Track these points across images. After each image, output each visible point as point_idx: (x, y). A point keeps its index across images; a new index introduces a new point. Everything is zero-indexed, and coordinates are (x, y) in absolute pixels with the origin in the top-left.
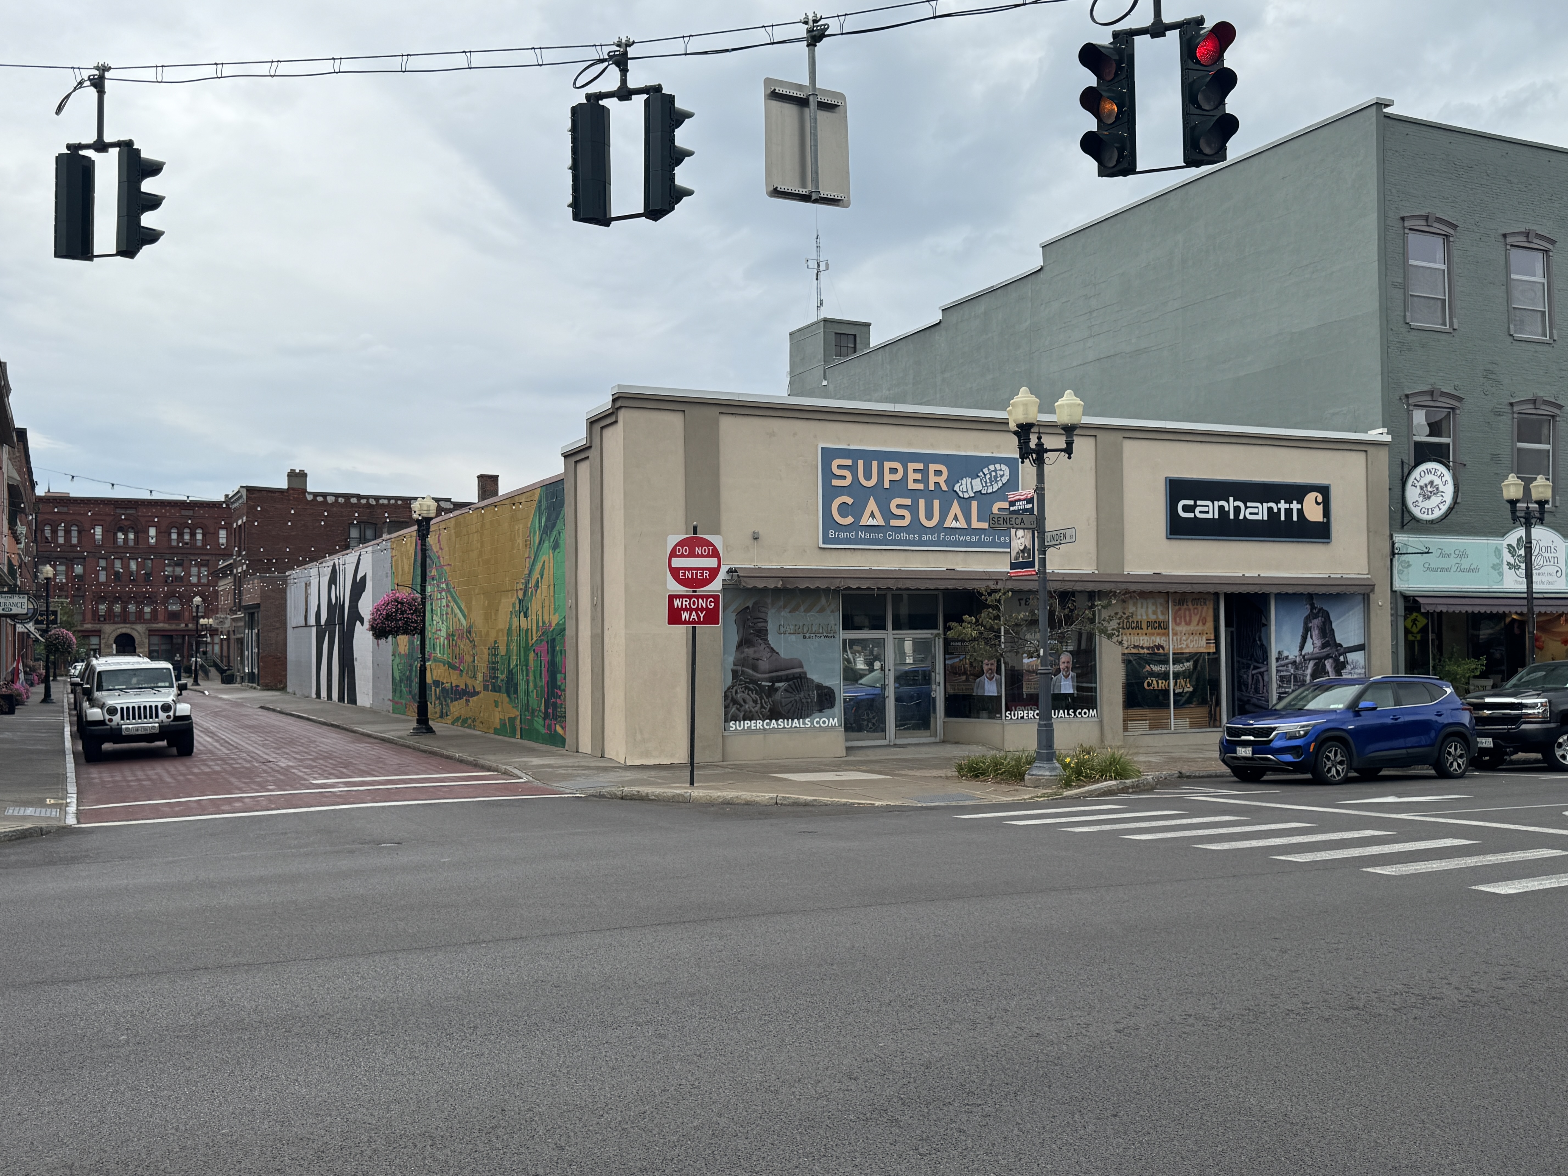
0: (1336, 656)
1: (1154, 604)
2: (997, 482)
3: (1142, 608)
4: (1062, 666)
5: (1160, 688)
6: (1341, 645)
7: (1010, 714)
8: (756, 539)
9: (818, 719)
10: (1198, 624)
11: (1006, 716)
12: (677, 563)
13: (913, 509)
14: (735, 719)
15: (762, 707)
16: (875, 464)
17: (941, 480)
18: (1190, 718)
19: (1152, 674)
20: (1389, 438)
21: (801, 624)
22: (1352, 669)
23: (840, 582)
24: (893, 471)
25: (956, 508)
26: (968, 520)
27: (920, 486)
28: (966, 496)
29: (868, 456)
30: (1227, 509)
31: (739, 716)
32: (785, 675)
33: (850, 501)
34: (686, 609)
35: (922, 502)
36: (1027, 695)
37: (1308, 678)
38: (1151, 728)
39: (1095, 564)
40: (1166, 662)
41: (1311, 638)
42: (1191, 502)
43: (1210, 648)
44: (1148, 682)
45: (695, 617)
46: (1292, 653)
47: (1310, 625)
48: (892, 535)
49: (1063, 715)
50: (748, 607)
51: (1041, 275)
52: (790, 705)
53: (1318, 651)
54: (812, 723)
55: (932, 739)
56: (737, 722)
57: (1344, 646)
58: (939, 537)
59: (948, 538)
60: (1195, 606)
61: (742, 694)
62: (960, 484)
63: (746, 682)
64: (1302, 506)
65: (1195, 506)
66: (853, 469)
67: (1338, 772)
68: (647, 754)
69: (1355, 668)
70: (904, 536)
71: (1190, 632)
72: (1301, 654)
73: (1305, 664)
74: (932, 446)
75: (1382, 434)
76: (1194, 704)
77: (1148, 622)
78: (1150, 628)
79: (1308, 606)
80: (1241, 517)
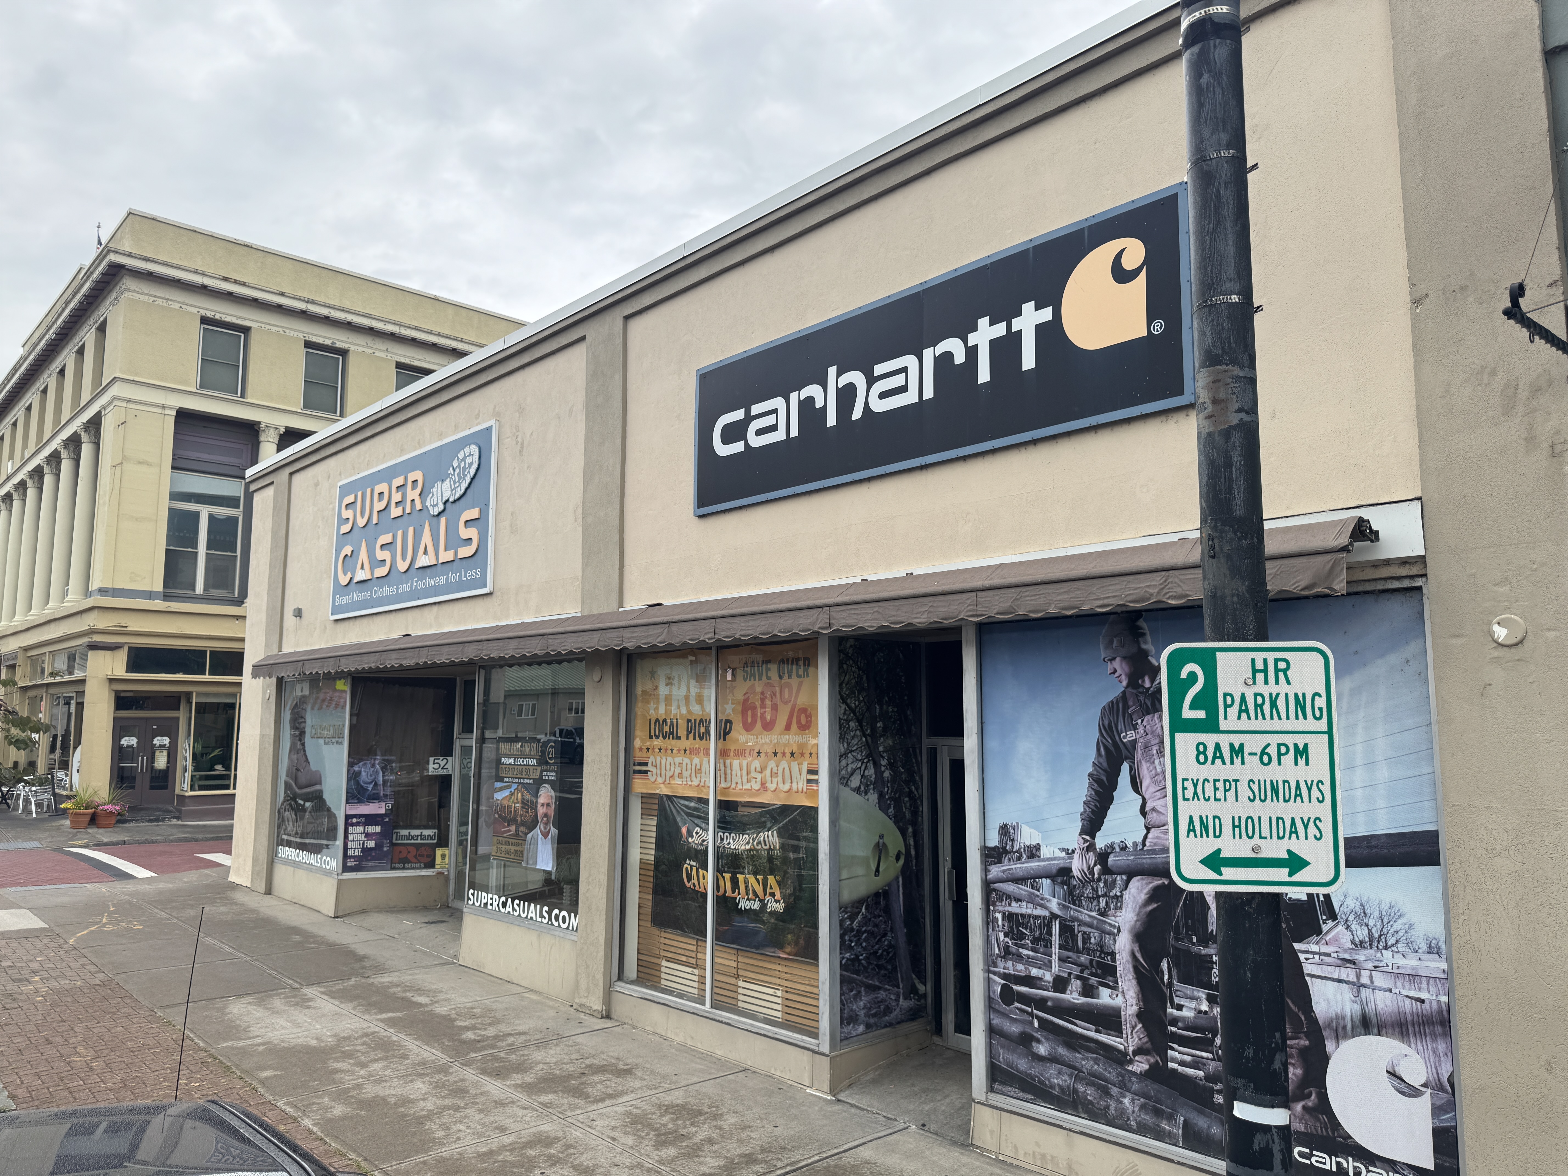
2: (465, 477)
4: (542, 812)
5: (701, 889)
7: (473, 895)
8: (299, 617)
9: (325, 858)
10: (788, 727)
11: (468, 898)
13: (393, 547)
14: (282, 843)
16: (368, 493)
17: (417, 494)
19: (691, 851)
21: (323, 725)
22: (1360, 945)
24: (381, 496)
25: (426, 535)
26: (437, 551)
27: (400, 511)
28: (436, 511)
29: (365, 484)
30: (819, 404)
31: (284, 840)
32: (311, 792)
33: (349, 551)
35: (400, 535)
41: (1136, 785)
42: (739, 415)
44: (687, 870)
48: (377, 592)
50: (297, 702)
54: (322, 862)
56: (283, 848)
58: (412, 585)
59: (420, 585)
60: (786, 679)
61: (289, 813)
62: (432, 495)
63: (290, 798)
64: (1057, 313)
65: (749, 419)
66: (353, 506)
69: (1375, 942)
70: (385, 590)
72: (1091, 847)
73: (1110, 886)
74: (420, 445)
76: (788, 949)
77: (689, 721)
78: (691, 736)
79: (1117, 664)
80: (857, 414)
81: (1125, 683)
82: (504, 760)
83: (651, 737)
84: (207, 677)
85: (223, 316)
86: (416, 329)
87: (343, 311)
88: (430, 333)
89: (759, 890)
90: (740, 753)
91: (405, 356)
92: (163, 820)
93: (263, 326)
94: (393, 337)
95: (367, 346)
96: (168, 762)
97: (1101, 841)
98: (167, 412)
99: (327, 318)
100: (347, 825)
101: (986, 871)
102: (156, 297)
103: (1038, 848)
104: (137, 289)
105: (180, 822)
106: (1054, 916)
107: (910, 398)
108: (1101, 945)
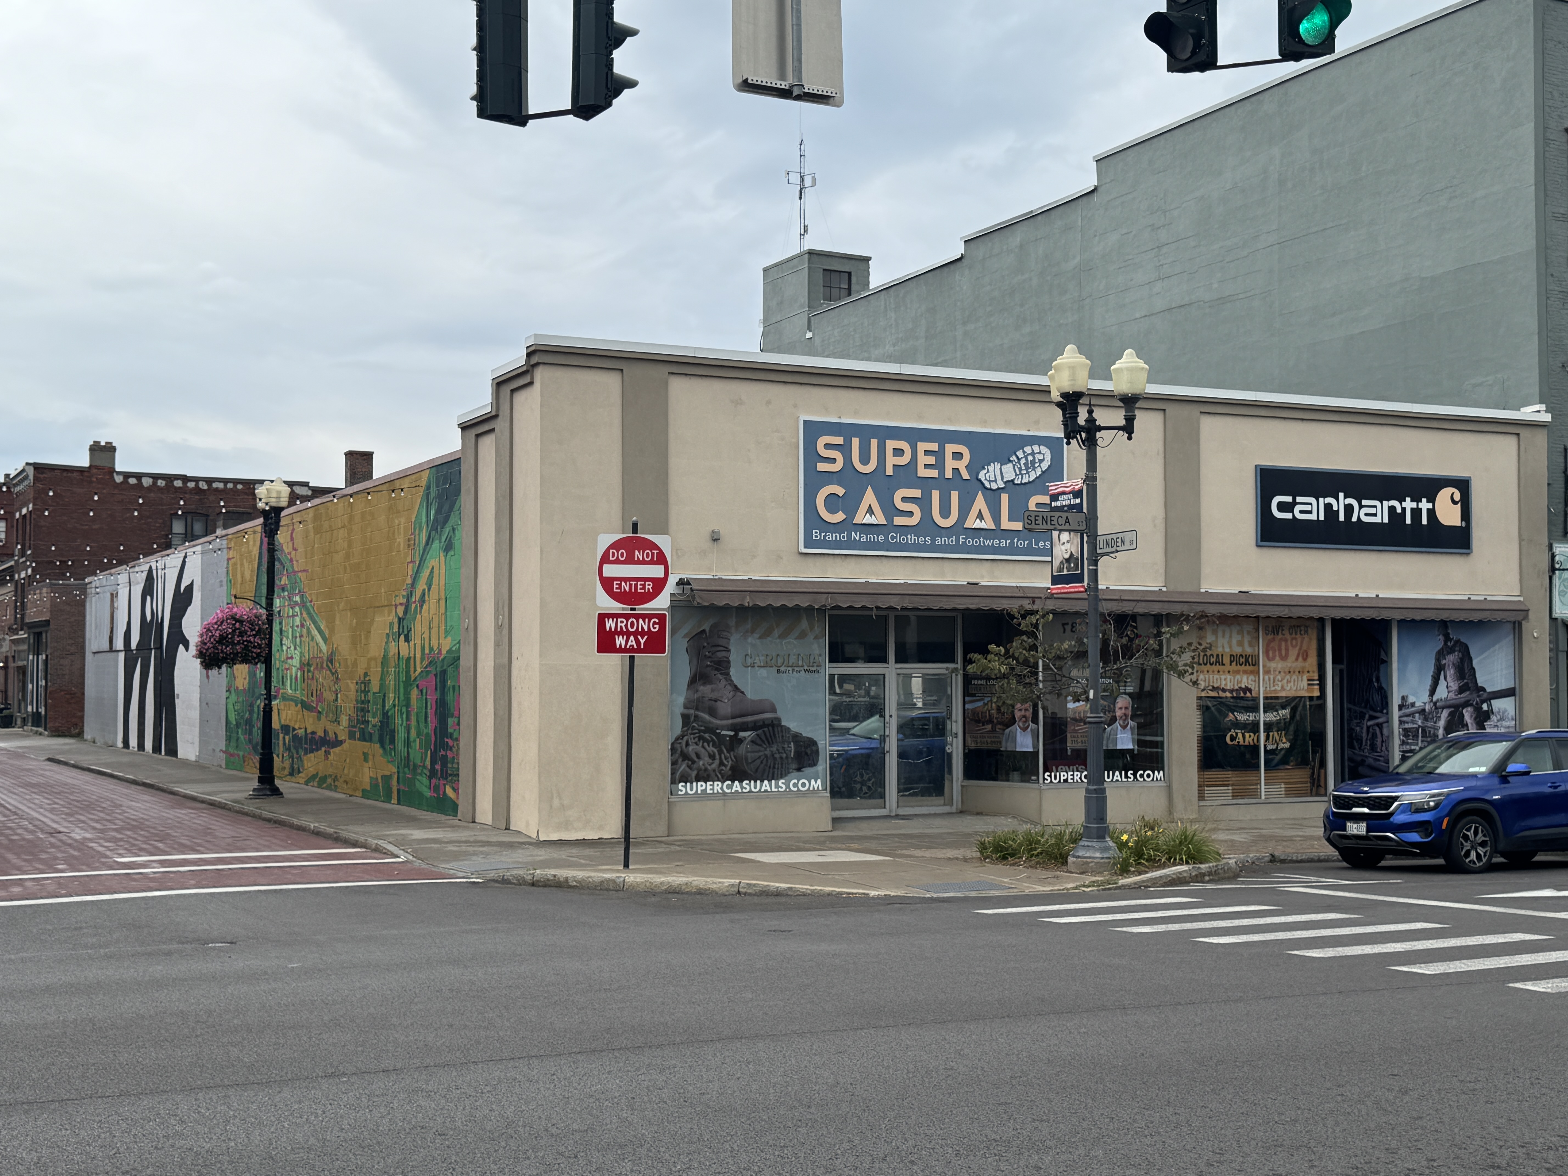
0: (1477, 703)
1: (1241, 632)
2: (1034, 469)
3: (1223, 636)
4: (1118, 713)
5: (1247, 743)
6: (1483, 689)
7: (1050, 776)
8: (715, 540)
9: (795, 781)
10: (1297, 659)
11: (1044, 779)
12: (610, 571)
13: (924, 503)
14: (685, 779)
15: (721, 763)
16: (874, 443)
17: (962, 465)
18: (1286, 783)
19: (1237, 725)
20: (1547, 418)
21: (774, 654)
22: (1498, 721)
23: (827, 598)
24: (898, 452)
25: (980, 503)
26: (997, 519)
27: (934, 473)
28: (994, 486)
29: (866, 432)
30: (1335, 508)
31: (690, 775)
32: (751, 722)
33: (840, 491)
34: (621, 633)
35: (936, 495)
36: (1072, 750)
37: (1441, 732)
38: (1234, 797)
39: (1162, 579)
40: (1255, 709)
41: (1445, 679)
42: (1289, 499)
43: (1313, 690)
44: (1232, 735)
45: (634, 643)
46: (1420, 699)
47: (1444, 662)
48: (896, 538)
49: (1119, 778)
50: (704, 631)
51: (1095, 197)
52: (759, 761)
53: (1454, 697)
54: (788, 786)
55: (947, 809)
56: (688, 784)
57: (1488, 690)
58: (957, 540)
59: (970, 542)
60: (1294, 635)
61: (696, 747)
62: (985, 471)
63: (700, 731)
64: (1434, 506)
65: (1295, 503)
66: (845, 449)
67: (1478, 856)
68: (566, 825)
69: (1501, 719)
70: (911, 538)
71: (1287, 670)
73: (1437, 713)
74: (950, 421)
75: (1539, 411)
77: (1232, 655)
78: (1234, 664)
79: (1441, 637)
80: (1354, 519)
81: (1443, 644)
89: (1278, 739)
90: (1268, 672)
101: (1398, 714)
103: (1414, 703)
106: (1419, 726)
107: (1378, 520)
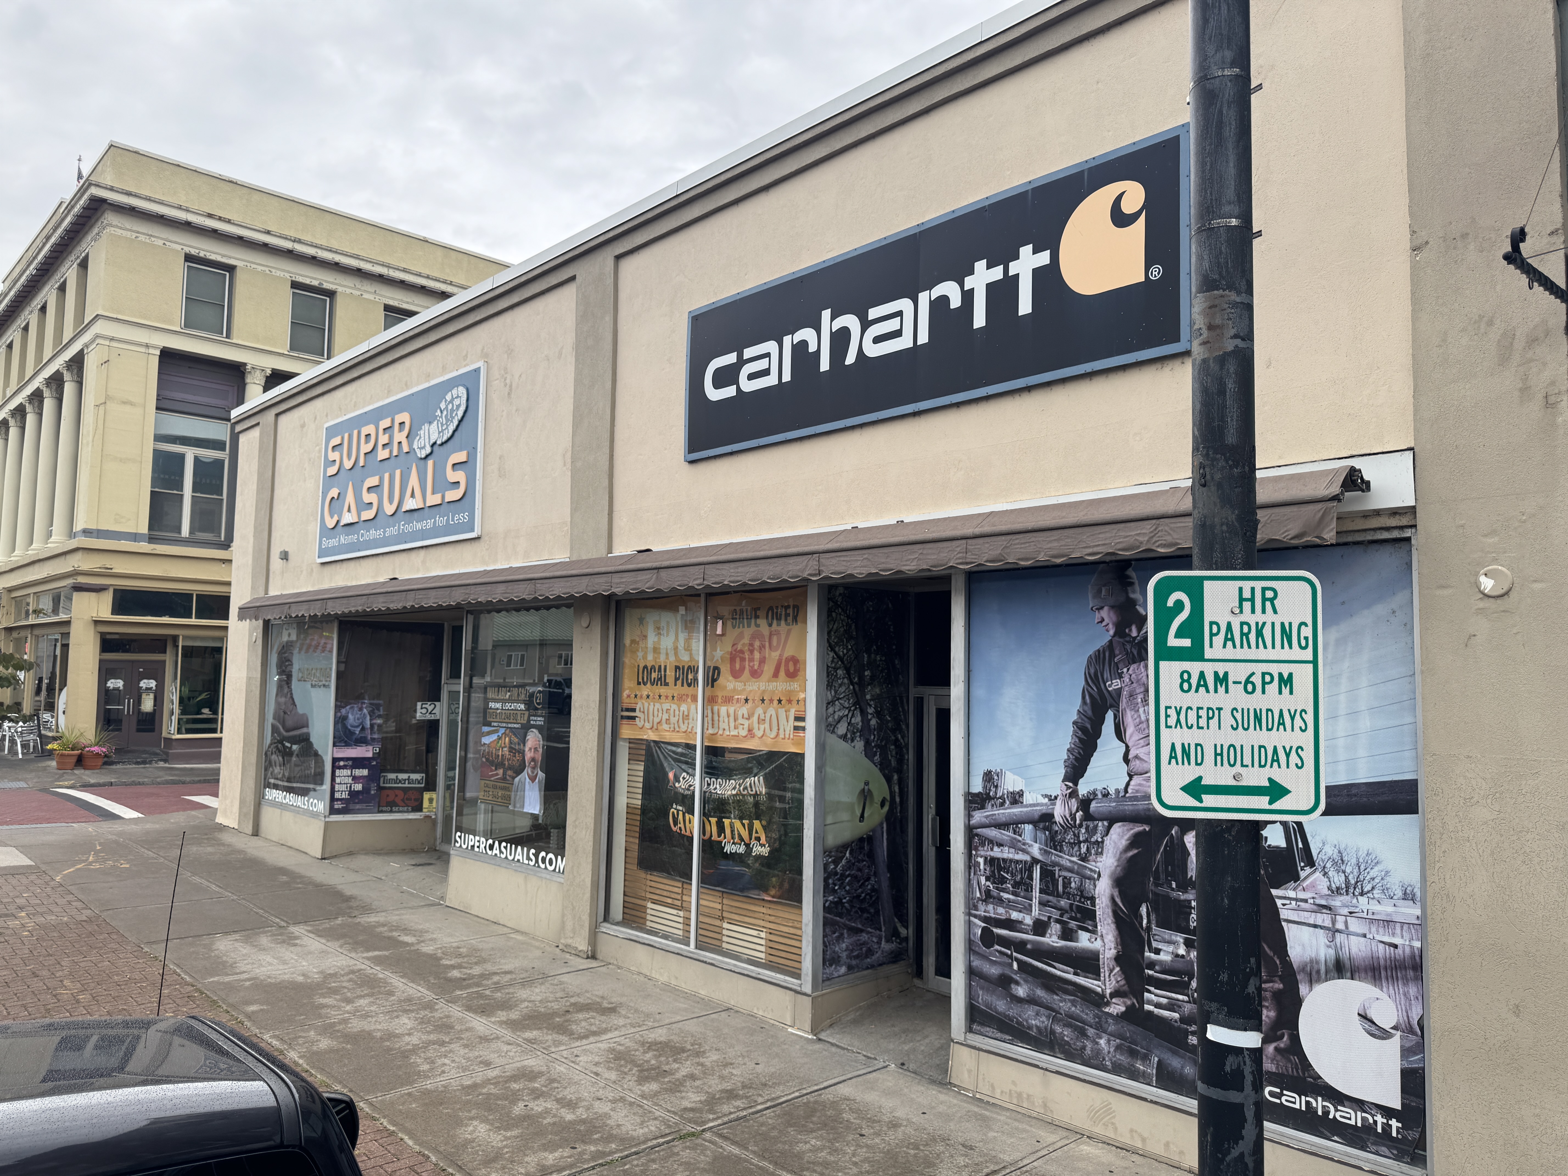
2: (452, 420)
7: (461, 837)
8: (285, 560)
9: (312, 800)
11: (455, 841)
13: (379, 490)
14: (269, 785)
15: (284, 774)
16: (355, 434)
17: (404, 436)
18: (769, 930)
19: (677, 796)
21: (311, 669)
24: (368, 438)
25: (414, 478)
26: (424, 494)
27: (387, 453)
28: (424, 454)
29: (351, 426)
30: (812, 348)
31: (271, 782)
32: (299, 735)
33: (336, 493)
35: (387, 478)
37: (1103, 890)
39: (569, 545)
41: (1120, 733)
42: (731, 358)
44: (674, 814)
47: (1114, 685)
48: (364, 535)
49: (521, 858)
50: (283, 645)
52: (299, 775)
54: (308, 804)
56: (270, 790)
58: (399, 528)
59: (407, 528)
60: (774, 626)
61: (275, 755)
62: (419, 437)
63: (277, 741)
64: (1055, 257)
65: (739, 363)
66: (340, 448)
70: (372, 533)
71: (759, 697)
72: (1073, 794)
74: (406, 386)
76: (773, 892)
77: (677, 668)
78: (679, 682)
79: (1105, 613)
80: (850, 359)
81: (1112, 632)
82: (492, 705)
83: (639, 683)
84: (193, 621)
85: (208, 254)
86: (404, 270)
87: (330, 251)
88: (419, 275)
89: (745, 834)
90: (728, 700)
91: (392, 299)
92: (150, 762)
93: (249, 265)
94: (381, 279)
95: (355, 288)
96: (155, 706)
97: (1084, 788)
98: (151, 351)
99: (314, 258)
100: (334, 768)
101: (969, 816)
102: (138, 232)
103: (1021, 794)
104: (119, 225)
105: (167, 765)
106: (1035, 861)
107: (904, 343)
108: (1081, 890)
